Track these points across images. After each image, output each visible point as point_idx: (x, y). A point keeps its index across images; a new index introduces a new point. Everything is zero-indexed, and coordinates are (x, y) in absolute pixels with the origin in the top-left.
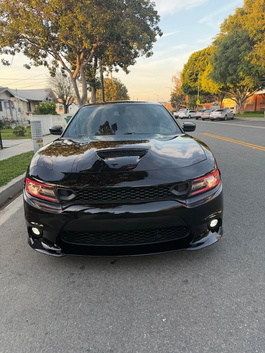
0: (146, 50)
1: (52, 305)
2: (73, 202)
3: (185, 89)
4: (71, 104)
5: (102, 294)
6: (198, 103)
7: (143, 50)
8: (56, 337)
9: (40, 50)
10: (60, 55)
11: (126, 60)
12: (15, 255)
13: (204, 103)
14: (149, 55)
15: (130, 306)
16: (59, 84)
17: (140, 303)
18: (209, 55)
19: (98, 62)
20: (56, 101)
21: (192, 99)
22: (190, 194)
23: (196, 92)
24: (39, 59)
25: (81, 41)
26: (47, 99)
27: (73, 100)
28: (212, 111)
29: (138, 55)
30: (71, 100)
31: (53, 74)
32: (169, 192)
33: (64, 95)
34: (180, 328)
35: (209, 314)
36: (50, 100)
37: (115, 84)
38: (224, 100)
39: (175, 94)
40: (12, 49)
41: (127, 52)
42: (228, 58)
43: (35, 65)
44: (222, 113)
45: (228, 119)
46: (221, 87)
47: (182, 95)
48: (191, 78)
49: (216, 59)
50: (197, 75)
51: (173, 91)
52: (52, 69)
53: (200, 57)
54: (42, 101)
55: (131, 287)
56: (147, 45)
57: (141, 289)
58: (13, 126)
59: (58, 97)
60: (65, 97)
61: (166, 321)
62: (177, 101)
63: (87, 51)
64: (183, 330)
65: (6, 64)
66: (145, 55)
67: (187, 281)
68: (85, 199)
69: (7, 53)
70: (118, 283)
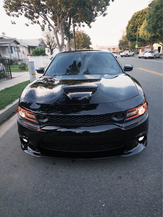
0: (103, 12)
1: (33, 190)
2: (47, 124)
3: (128, 37)
4: (55, 48)
5: (65, 184)
6: (136, 46)
7: (101, 12)
8: (34, 213)
9: (35, 13)
10: (47, 17)
11: (89, 19)
12: (13, 152)
13: (140, 46)
14: (104, 15)
15: (82, 194)
16: (47, 35)
17: (89, 192)
18: (146, 13)
19: (72, 20)
20: (45, 46)
21: (133, 44)
22: (126, 120)
23: (135, 40)
24: (34, 19)
25: (60, 7)
26: (40, 45)
27: (56, 46)
28: (146, 52)
29: (98, 15)
30: (55, 45)
31: (43, 29)
32: (111, 119)
33: (50, 42)
34: (114, 212)
35: (134, 203)
36: (42, 46)
37: (83, 34)
38: (154, 44)
39: (122, 40)
40: (17, 13)
41: (90, 13)
42: (158, 15)
43: (32, 23)
44: (152, 54)
45: (156, 58)
46: (153, 36)
47: (126, 41)
48: (133, 29)
49: (150, 17)
50: (136, 28)
51: (120, 39)
52: (42, 26)
53: (139, 15)
54: (37, 47)
55: (84, 179)
56: (103, 8)
57: (90, 181)
58: (19, 63)
59: (46, 44)
60: (51, 44)
61: (105, 206)
62: (123, 45)
63: (64, 13)
64: (116, 213)
65: (14, 23)
66: (102, 15)
67: (120, 177)
68: (54, 122)
69: (14, 16)
70: (76, 176)
